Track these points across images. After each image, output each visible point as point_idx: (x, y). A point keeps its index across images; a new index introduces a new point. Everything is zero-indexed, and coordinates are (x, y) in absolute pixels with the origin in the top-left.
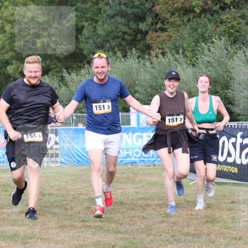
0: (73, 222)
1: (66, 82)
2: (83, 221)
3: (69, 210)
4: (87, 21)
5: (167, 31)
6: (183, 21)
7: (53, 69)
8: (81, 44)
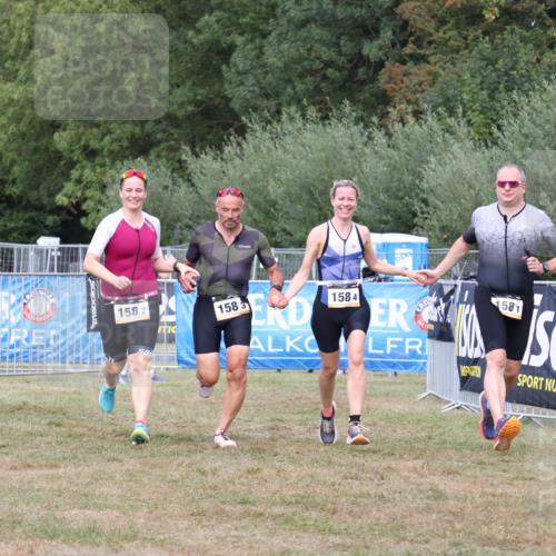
0: (223, 503)
1: (189, 175)
2: (244, 502)
3: (210, 476)
4: (242, 34)
5: (428, 62)
6: (466, 39)
7: (159, 142)
8: (226, 85)
